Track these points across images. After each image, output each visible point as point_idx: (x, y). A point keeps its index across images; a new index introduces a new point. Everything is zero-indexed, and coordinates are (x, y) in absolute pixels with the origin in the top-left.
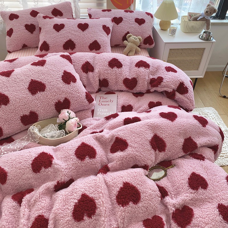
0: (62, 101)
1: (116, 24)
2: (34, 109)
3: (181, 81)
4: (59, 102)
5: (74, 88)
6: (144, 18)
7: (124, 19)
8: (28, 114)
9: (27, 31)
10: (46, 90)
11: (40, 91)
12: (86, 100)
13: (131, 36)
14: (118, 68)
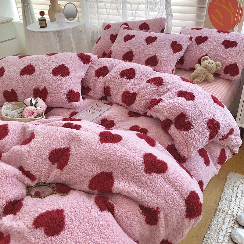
0: (41, 89)
1: (196, 44)
2: (15, 88)
3: (183, 111)
4: (38, 89)
5: (59, 81)
6: (237, 41)
7: (209, 39)
8: (10, 91)
9: (110, 40)
10: (32, 75)
11: (27, 74)
12: (65, 97)
13: (207, 59)
14: (127, 78)
